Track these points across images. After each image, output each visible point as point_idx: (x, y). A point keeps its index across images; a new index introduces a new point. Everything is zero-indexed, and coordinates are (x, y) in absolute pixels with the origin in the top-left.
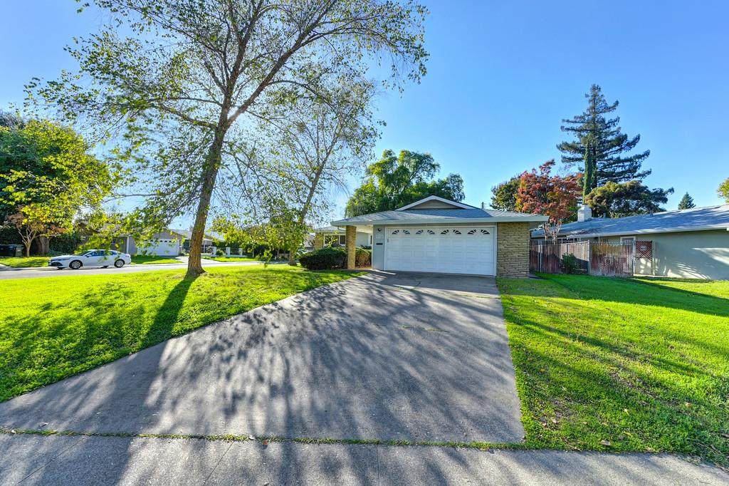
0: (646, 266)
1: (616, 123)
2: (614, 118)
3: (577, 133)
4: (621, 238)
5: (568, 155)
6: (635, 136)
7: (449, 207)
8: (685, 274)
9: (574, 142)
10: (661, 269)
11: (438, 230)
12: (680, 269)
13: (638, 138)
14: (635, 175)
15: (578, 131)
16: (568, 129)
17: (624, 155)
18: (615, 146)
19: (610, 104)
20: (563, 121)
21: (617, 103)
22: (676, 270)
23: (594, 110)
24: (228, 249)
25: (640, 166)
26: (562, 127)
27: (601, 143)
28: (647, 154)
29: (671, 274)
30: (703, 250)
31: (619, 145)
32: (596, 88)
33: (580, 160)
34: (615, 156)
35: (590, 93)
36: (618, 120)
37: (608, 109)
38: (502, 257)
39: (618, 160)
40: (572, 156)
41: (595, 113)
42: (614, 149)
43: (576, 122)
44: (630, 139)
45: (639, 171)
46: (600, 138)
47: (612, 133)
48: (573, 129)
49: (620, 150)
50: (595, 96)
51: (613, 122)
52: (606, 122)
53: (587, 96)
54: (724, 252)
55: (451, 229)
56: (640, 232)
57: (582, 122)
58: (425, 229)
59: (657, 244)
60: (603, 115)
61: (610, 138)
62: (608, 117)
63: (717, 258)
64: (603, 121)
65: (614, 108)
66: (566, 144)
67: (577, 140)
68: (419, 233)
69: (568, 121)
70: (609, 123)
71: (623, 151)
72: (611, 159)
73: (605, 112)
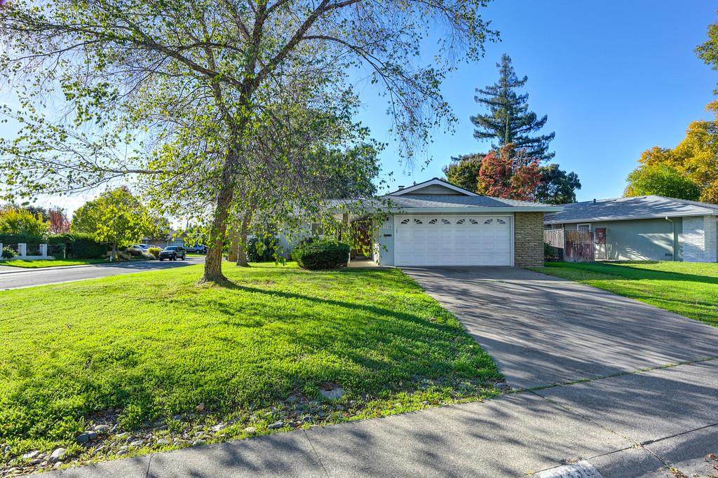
0: (600, 250)
1: (525, 99)
2: (524, 94)
3: (490, 106)
4: (578, 225)
5: (482, 129)
6: (543, 116)
7: (454, 193)
8: (633, 256)
9: (486, 116)
10: (613, 253)
11: (453, 220)
12: (628, 252)
13: (545, 118)
14: (543, 156)
15: (491, 103)
16: (481, 101)
17: (532, 135)
18: (526, 125)
19: (520, 79)
20: (477, 90)
21: (526, 78)
22: (625, 254)
23: (506, 83)
24: (23, 247)
25: (547, 147)
26: (476, 98)
27: (512, 119)
28: (553, 135)
29: (621, 258)
30: (645, 235)
31: (529, 124)
32: (506, 59)
33: (492, 136)
34: (524, 135)
35: (500, 63)
36: (527, 96)
37: (518, 83)
38: (519, 247)
39: (527, 140)
40: (484, 131)
41: (506, 86)
42: (524, 127)
43: (488, 93)
44: (539, 119)
45: (546, 153)
46: (512, 114)
47: (520, 110)
48: (486, 101)
49: (529, 129)
50: (505, 67)
51: (523, 98)
52: (517, 97)
53: (498, 65)
54: (660, 236)
55: (467, 218)
56: (596, 219)
57: (495, 95)
58: (439, 218)
59: (609, 230)
60: (514, 89)
61: (520, 115)
62: (518, 91)
63: (656, 242)
64: (514, 96)
65: (522, 83)
66: (480, 117)
67: (490, 113)
68: (433, 222)
69: (481, 91)
70: (519, 98)
71: (532, 131)
72: (521, 138)
73: (515, 86)
